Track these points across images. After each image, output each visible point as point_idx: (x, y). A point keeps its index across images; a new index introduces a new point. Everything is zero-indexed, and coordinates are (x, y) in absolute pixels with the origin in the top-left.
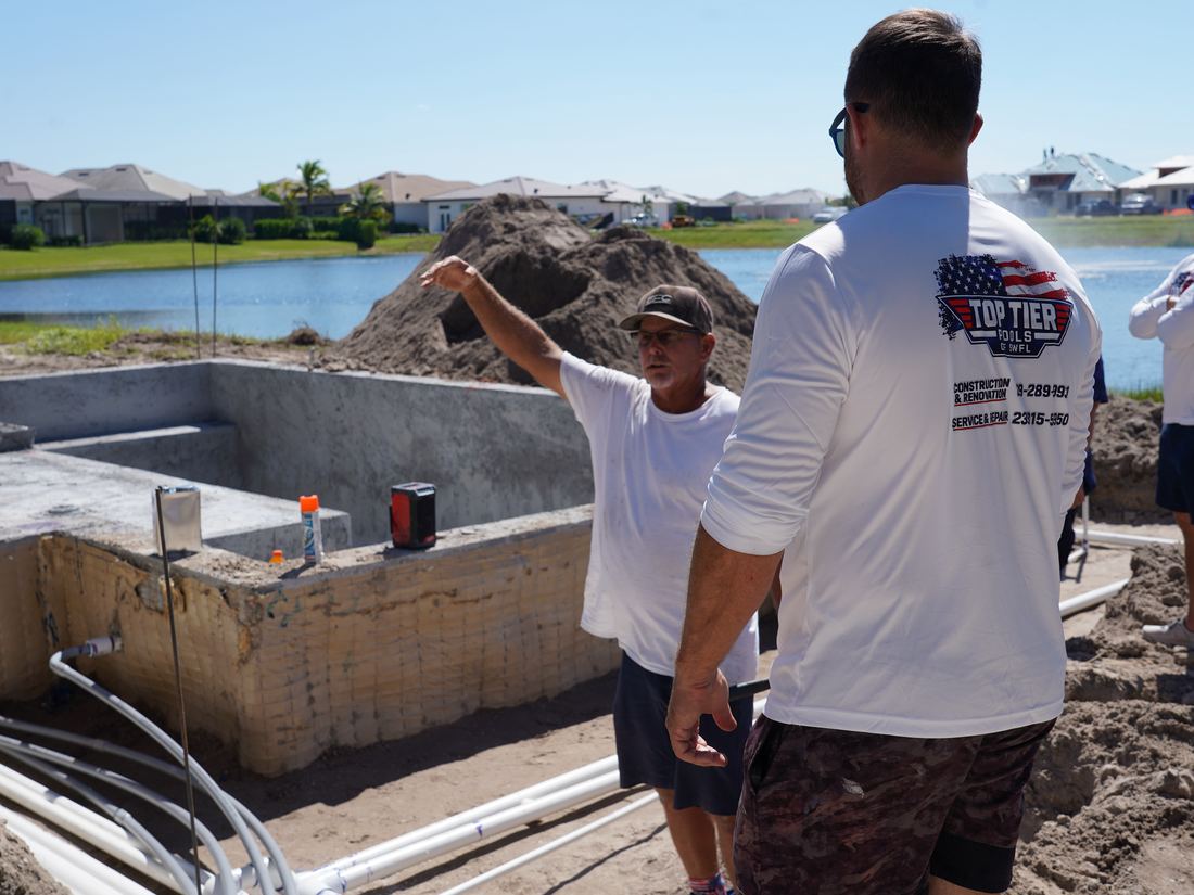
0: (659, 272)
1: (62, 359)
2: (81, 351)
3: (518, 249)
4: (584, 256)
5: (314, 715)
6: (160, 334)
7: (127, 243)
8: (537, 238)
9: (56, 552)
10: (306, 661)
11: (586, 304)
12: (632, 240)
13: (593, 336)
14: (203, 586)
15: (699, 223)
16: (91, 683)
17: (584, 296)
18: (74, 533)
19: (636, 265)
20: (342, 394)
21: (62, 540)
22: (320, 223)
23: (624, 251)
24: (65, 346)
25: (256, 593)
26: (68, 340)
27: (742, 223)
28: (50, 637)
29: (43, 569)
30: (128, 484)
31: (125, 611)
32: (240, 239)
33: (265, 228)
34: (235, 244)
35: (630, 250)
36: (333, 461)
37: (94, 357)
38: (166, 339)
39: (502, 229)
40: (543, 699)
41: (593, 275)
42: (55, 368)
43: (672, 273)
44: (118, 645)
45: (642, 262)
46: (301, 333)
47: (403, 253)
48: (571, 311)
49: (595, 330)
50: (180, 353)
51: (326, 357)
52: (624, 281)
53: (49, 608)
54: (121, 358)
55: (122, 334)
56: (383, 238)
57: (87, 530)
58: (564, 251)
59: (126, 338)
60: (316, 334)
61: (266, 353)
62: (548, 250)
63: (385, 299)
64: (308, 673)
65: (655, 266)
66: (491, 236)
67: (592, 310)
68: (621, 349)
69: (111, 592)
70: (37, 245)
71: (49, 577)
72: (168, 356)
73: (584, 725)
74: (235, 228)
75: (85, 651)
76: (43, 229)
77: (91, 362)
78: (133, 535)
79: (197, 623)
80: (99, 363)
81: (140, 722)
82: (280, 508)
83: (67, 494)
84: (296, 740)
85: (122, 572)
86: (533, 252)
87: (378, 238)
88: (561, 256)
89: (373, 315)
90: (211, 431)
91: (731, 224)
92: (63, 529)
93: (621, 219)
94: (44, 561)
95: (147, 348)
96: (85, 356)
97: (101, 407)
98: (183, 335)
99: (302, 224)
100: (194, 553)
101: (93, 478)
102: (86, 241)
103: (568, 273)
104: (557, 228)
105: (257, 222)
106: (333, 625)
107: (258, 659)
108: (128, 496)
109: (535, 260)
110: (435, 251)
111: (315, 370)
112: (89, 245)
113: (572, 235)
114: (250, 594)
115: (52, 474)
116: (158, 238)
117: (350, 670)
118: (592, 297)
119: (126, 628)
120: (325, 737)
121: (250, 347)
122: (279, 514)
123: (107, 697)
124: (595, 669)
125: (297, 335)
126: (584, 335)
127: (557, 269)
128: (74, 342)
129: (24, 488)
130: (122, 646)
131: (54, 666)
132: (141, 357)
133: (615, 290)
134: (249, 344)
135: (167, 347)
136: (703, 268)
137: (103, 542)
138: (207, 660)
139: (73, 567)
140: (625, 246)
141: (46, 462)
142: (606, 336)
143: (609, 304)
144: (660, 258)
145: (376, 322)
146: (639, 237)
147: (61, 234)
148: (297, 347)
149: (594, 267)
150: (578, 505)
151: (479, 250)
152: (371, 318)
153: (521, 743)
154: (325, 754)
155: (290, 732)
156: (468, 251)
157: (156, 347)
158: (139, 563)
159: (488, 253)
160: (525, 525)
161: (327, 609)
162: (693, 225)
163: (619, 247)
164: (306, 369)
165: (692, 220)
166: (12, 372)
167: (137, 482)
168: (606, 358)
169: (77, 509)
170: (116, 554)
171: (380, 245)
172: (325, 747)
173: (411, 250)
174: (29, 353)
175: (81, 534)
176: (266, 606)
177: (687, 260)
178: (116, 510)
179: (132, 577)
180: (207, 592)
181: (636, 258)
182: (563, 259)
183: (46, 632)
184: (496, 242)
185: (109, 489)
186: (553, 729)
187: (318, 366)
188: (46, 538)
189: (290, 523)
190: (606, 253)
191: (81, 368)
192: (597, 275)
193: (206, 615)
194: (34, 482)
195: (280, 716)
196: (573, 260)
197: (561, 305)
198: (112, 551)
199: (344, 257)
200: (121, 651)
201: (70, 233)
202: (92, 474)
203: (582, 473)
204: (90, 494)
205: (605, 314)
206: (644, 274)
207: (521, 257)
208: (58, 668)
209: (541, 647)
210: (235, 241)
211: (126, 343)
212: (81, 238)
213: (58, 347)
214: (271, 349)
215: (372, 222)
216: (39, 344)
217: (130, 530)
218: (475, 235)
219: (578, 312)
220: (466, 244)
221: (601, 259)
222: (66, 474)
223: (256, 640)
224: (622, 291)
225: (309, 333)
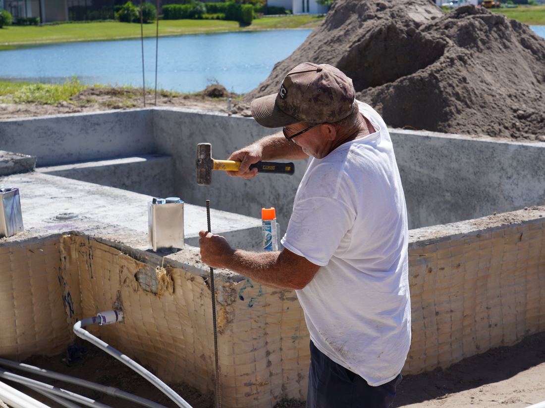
0: (499, 40)
1: (39, 107)
2: (52, 101)
3: (389, 23)
4: (440, 28)
5: (271, 375)
6: (109, 88)
7: (71, 23)
8: (403, 14)
9: (73, 247)
10: (266, 334)
11: (444, 65)
12: (478, 15)
13: (449, 90)
14: (189, 275)
15: (502, 5)
16: (106, 345)
17: (442, 59)
18: (87, 233)
19: (481, 35)
20: (254, 134)
21: (77, 238)
22: (212, 6)
23: (472, 24)
24: (41, 98)
25: (232, 281)
26: (43, 93)
27: (536, 5)
28: (68, 310)
29: (63, 259)
30: (109, 198)
31: (125, 292)
32: (153, 19)
33: (171, 11)
34: (149, 23)
35: (477, 23)
36: (246, 184)
37: (62, 106)
38: (114, 93)
39: (375, 7)
40: (439, 369)
41: (447, 43)
42: (35, 114)
43: (510, 41)
44: (120, 318)
45: (486, 32)
46: (213, 88)
47: (274, 29)
48: (432, 71)
49: (450, 85)
50: (125, 103)
51: (240, 105)
52: (471, 48)
53: (67, 289)
54: (82, 107)
55: (81, 89)
56: (258, 18)
57: (96, 231)
58: (424, 24)
59: (85, 91)
60: (224, 89)
61: (187, 102)
62: (411, 23)
63: (283, 62)
64: (267, 343)
65: (496, 36)
66: (367, 13)
67: (448, 70)
68: (471, 101)
69: (116, 278)
70: (7, 24)
71: (68, 265)
72: (116, 105)
73: (475, 391)
74: (149, 10)
75: (97, 321)
76: (11, 13)
77: (61, 109)
78: (130, 235)
79: (182, 302)
80: (67, 110)
81: (145, 374)
82: (226, 218)
83: (67, 205)
84: (258, 393)
85: (124, 263)
86: (400, 25)
87: (255, 18)
88: (421, 28)
89: (275, 73)
90: (154, 160)
91: (528, 5)
92: (78, 230)
93: (441, 3)
94: (64, 253)
95: (100, 99)
96: (56, 105)
97: (74, 142)
98: (126, 90)
99: (198, 7)
100: (179, 250)
101: (83, 193)
102: (41, 22)
103: (428, 41)
104: (417, 7)
105: (165, 6)
106: (285, 307)
107: (231, 330)
108: (111, 207)
109: (402, 30)
110: (323, 25)
111: (233, 116)
112: (43, 24)
113: (429, 12)
114: (227, 282)
115: (53, 191)
116: (93, 19)
117: (297, 341)
118: (448, 60)
119: (126, 304)
120: (278, 392)
121: (174, 99)
122: (226, 222)
123: (120, 355)
124: (478, 348)
125: (210, 89)
126: (442, 89)
127: (419, 38)
128: (47, 94)
129: (35, 200)
130: (123, 318)
131: (77, 331)
132: (97, 106)
133: (466, 55)
134: (174, 97)
135: (114, 99)
136: (533, 37)
137: (110, 240)
138: (190, 331)
139: (86, 258)
140: (472, 20)
141: (46, 182)
142: (459, 90)
143: (462, 65)
144: (500, 30)
145: (277, 79)
146: (483, 13)
147: (24, 16)
148: (210, 99)
149: (448, 36)
150: (465, 219)
151: (357, 24)
152: (274, 76)
153: (426, 402)
154: (278, 404)
155: (254, 387)
156: (349, 24)
157: (106, 98)
158: (138, 256)
159: (364, 26)
160: (427, 234)
161: (282, 295)
162: (498, 7)
163: (468, 21)
164: (226, 115)
165: (498, 3)
166: (6, 116)
167: (116, 197)
168: (460, 107)
169: (77, 216)
170: (120, 249)
171: (256, 23)
172: (278, 400)
173: (280, 27)
174: (16, 103)
175: (92, 234)
176: (238, 291)
177: (521, 31)
178: (105, 217)
179: (132, 266)
180: (192, 279)
181: (481, 30)
182: (423, 31)
183: (65, 306)
184: (370, 17)
185: (97, 202)
186: (449, 393)
187: (235, 113)
188: (65, 236)
189: (236, 229)
190: (458, 26)
191: (54, 113)
192: (451, 43)
193: (191, 296)
194: (40, 196)
195: (247, 374)
196: (431, 31)
197: (423, 66)
198: (117, 247)
199: (231, 32)
200: (123, 322)
201: (30, 15)
202: (81, 191)
203: (444, 196)
204: (82, 205)
205: (458, 73)
206: (488, 42)
207: (391, 29)
208: (80, 333)
209: (438, 329)
210: (149, 21)
211: (85, 96)
212: (38, 19)
213: (35, 98)
214: (191, 100)
215: (250, 6)
216: (23, 95)
217: (127, 232)
218: (354, 12)
219: (438, 71)
220: (347, 19)
221: (453, 31)
222: (63, 191)
223: (230, 317)
224: (471, 55)
225: (219, 89)
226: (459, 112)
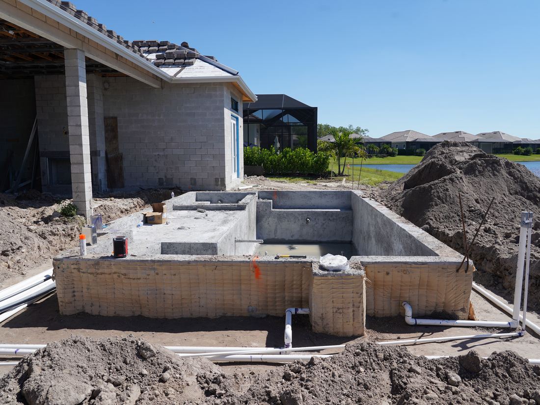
0: (491, 171)
5: (75, 300)
8: (452, 156)
10: (73, 284)
11: (439, 182)
13: (436, 194)
23: (474, 163)
35: (479, 162)
41: (455, 171)
43: (499, 172)
45: (484, 167)
48: (431, 184)
52: (470, 174)
64: (73, 288)
74: (529, 151)
84: (66, 306)
90: (344, 211)
103: (448, 170)
106: (81, 275)
109: (438, 164)
117: (89, 290)
120: (80, 308)
126: (432, 193)
127: (445, 168)
142: (442, 194)
144: (494, 166)
149: (459, 168)
161: (79, 270)
168: (438, 203)
172: (79, 311)
176: (57, 264)
181: (481, 166)
190: (470, 163)
192: (459, 171)
195: (61, 298)
205: (445, 186)
206: (483, 172)
207: (433, 163)
209: (164, 301)
210: (528, 155)
219: (434, 185)
221: (465, 165)
226: (436, 205)
